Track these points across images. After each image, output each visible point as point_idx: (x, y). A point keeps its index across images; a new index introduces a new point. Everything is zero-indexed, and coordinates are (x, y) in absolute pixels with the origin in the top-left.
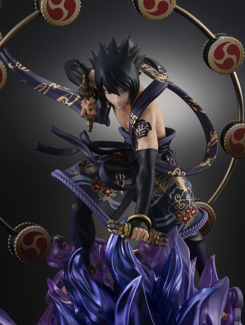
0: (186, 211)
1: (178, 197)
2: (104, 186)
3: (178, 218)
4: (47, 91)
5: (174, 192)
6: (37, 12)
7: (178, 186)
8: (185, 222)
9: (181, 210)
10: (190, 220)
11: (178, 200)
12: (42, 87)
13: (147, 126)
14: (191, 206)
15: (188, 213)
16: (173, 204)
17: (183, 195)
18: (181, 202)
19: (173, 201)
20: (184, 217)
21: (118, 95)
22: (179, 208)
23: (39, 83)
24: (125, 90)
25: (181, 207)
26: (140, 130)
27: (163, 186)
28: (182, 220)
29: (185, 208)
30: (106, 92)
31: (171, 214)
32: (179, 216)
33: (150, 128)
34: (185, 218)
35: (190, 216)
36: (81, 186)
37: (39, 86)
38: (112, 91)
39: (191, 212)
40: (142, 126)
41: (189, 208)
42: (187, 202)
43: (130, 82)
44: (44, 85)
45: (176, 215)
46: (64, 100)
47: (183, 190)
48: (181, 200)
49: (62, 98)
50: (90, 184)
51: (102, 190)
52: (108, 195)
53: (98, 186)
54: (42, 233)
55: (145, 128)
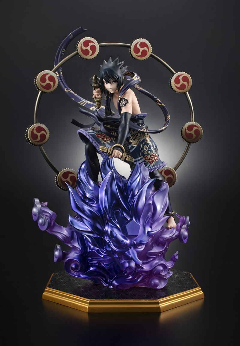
0: (151, 156)
1: (146, 147)
2: (103, 136)
3: (146, 159)
4: (85, 104)
5: (143, 144)
6: (76, 52)
7: (146, 141)
8: (151, 163)
9: (148, 155)
10: (154, 162)
11: (146, 149)
12: (82, 102)
13: (126, 101)
14: (154, 154)
15: (152, 158)
16: (143, 151)
17: (149, 146)
18: (148, 150)
19: (142, 149)
20: (149, 159)
21: (111, 84)
22: (147, 153)
23: (81, 100)
24: (115, 82)
25: (148, 153)
26: (122, 103)
27: (137, 140)
28: (149, 161)
29: (150, 154)
30: (105, 83)
31: (142, 157)
32: (147, 158)
33: (127, 102)
34: (151, 161)
35: (154, 160)
36: (90, 134)
37: (81, 102)
38: (108, 82)
39: (154, 157)
40: (123, 101)
41: (152, 155)
42: (151, 151)
43: (117, 77)
44: (84, 101)
45: (145, 158)
46: (94, 109)
47: (149, 144)
48: (147, 149)
49: (92, 108)
50: (95, 134)
51: (102, 138)
52: (105, 141)
53: (100, 136)
54: (74, 173)
55: (125, 102)
